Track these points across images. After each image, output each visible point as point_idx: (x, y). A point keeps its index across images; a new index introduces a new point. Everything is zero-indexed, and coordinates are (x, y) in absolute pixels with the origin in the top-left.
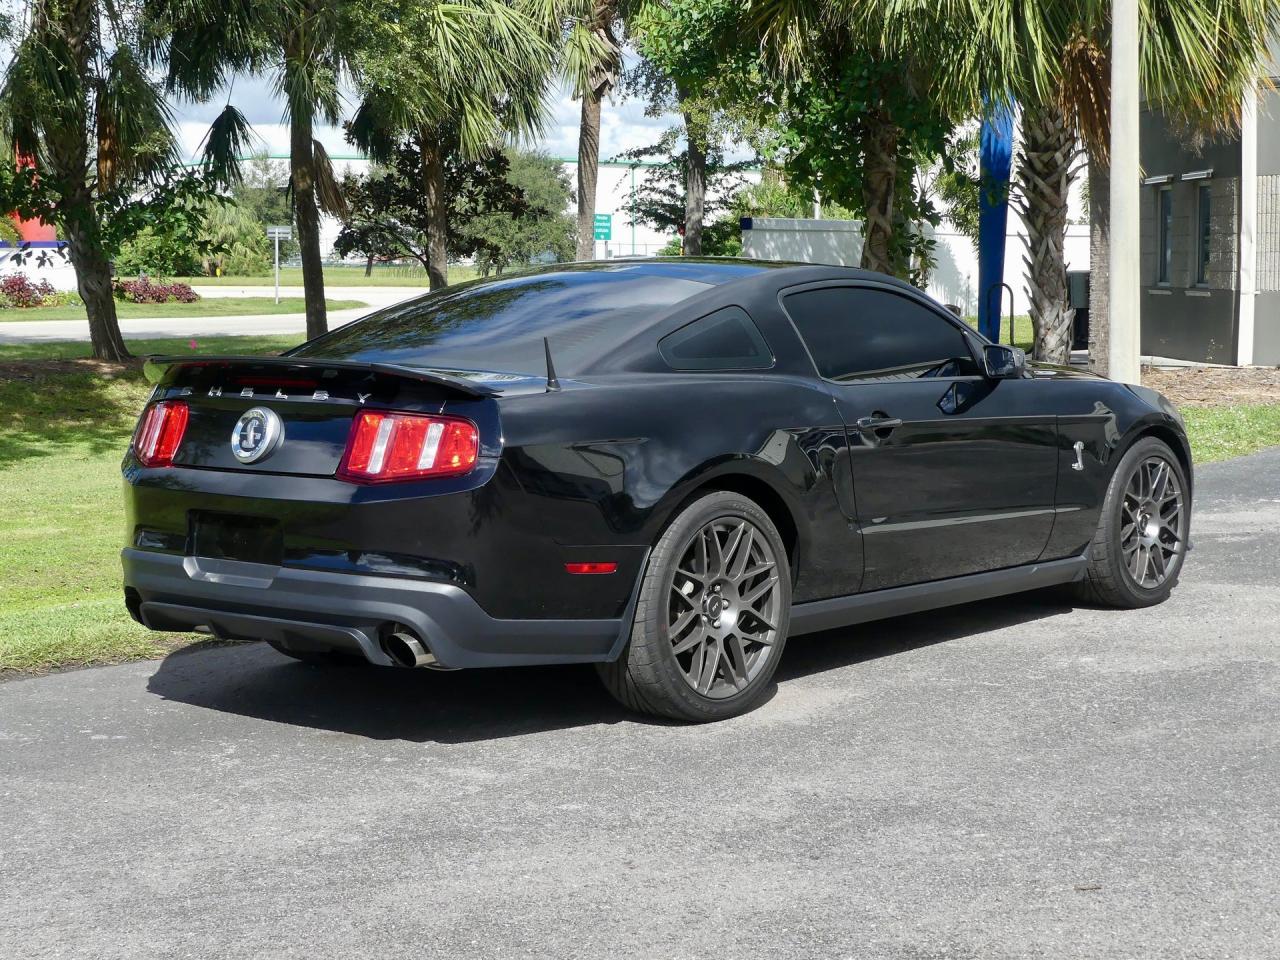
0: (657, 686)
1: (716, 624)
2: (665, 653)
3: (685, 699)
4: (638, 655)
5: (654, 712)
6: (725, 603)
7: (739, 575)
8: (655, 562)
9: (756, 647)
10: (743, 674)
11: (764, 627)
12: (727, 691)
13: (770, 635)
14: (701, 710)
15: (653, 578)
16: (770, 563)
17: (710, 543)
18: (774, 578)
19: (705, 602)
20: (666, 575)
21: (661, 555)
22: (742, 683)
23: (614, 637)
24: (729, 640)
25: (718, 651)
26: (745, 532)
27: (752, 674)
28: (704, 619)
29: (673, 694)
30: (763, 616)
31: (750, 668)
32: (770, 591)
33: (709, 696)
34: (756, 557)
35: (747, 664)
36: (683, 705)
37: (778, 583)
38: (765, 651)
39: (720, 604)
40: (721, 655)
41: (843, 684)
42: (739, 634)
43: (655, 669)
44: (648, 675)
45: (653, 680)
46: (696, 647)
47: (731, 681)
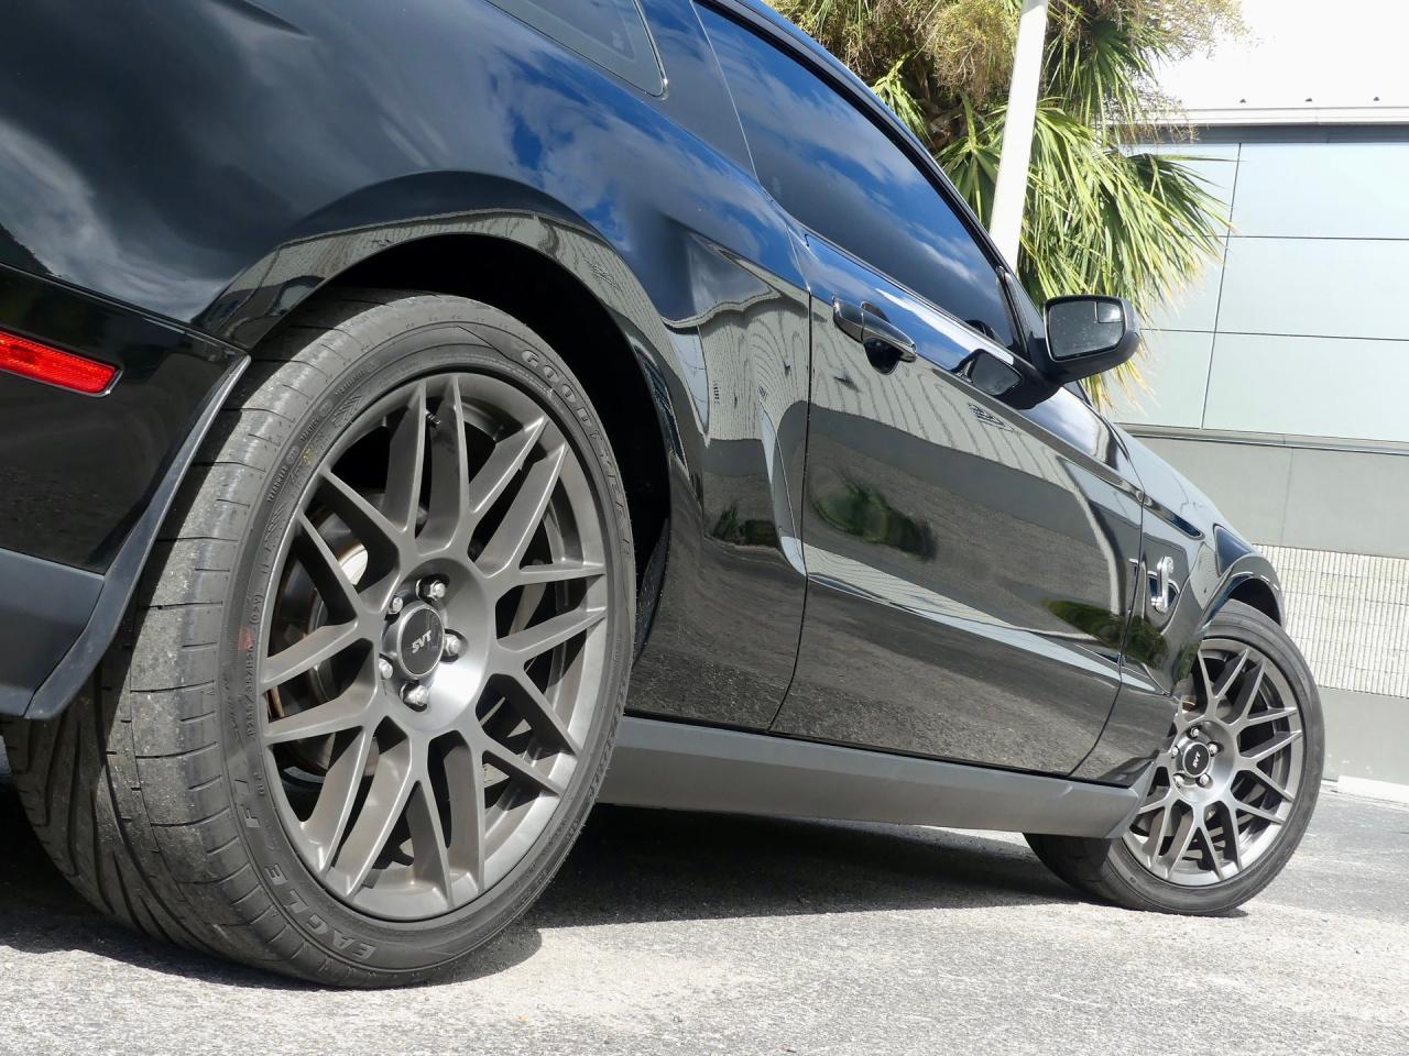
0: (191, 835)
1: (416, 695)
2: (238, 730)
3: (281, 897)
4: (142, 721)
5: (172, 929)
6: (451, 642)
7: (503, 568)
8: (257, 424)
9: (518, 790)
10: (469, 860)
11: (547, 741)
12: (412, 898)
13: (560, 768)
14: (324, 942)
15: (239, 471)
16: (591, 564)
17: (439, 437)
18: (594, 606)
19: (392, 618)
20: (286, 473)
21: (278, 407)
22: (464, 884)
23: (66, 634)
24: (444, 747)
25: (408, 771)
26: (538, 453)
27: (494, 865)
28: (384, 667)
29: (241, 871)
30: (549, 704)
31: (491, 849)
32: (577, 642)
33: (358, 902)
34: (556, 540)
35: (485, 835)
36: (267, 913)
37: (603, 626)
38: (541, 807)
39: (436, 640)
40: (417, 785)
41: (701, 951)
42: (479, 741)
43: (194, 777)
44: (166, 793)
45: (180, 812)
46: (346, 738)
47: (433, 875)
